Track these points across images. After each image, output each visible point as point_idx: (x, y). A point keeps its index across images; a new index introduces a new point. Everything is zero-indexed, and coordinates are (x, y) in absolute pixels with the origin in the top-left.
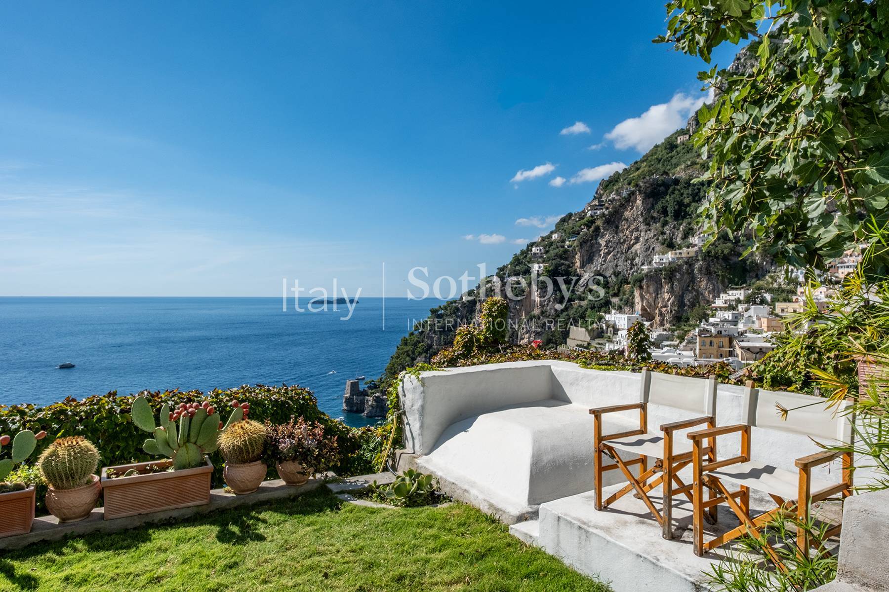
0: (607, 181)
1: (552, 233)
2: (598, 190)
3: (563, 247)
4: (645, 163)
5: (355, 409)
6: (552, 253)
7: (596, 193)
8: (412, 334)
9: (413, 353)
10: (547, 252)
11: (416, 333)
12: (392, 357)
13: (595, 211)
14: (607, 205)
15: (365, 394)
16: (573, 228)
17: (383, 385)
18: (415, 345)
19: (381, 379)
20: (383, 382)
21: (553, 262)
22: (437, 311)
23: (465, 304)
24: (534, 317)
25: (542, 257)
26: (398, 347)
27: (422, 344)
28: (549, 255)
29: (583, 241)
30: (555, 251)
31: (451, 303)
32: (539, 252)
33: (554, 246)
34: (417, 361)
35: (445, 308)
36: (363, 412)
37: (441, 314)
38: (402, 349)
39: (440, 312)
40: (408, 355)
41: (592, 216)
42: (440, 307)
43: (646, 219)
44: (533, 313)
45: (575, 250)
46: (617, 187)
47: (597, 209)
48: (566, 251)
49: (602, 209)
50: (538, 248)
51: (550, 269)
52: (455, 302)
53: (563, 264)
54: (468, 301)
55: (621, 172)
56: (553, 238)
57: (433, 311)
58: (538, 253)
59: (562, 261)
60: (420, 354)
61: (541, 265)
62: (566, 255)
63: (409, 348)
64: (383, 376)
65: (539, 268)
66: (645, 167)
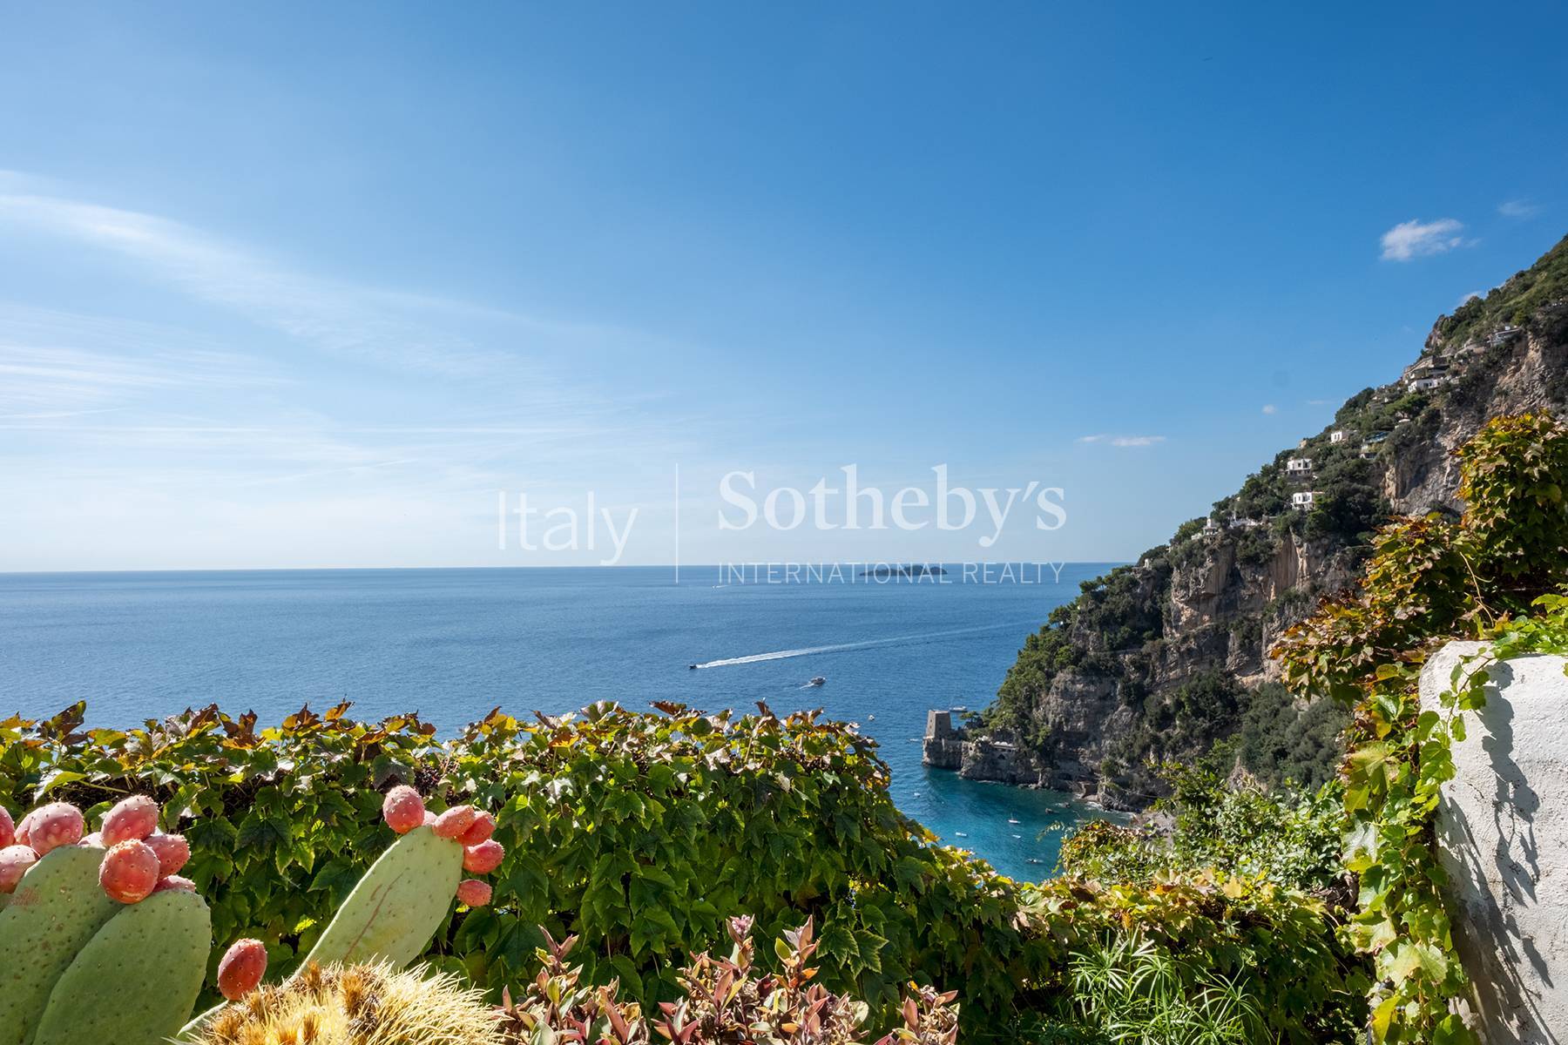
0: (1453, 319)
1: (1329, 430)
2: (1431, 338)
3: (1357, 456)
4: (1545, 274)
5: (944, 762)
6: (1332, 469)
7: (1427, 345)
8: (1047, 629)
9: (1050, 664)
10: (1319, 468)
11: (1054, 627)
12: (1009, 671)
13: (1427, 381)
14: (1453, 366)
15: (960, 735)
16: (1378, 418)
17: (994, 721)
18: (1053, 649)
19: (990, 711)
20: (995, 716)
21: (1336, 487)
22: (1094, 586)
23: (1149, 572)
24: (1297, 597)
25: (1309, 478)
26: (1020, 653)
27: (1067, 647)
28: (1325, 473)
29: (1403, 444)
30: (1339, 466)
31: (1122, 571)
32: (1301, 468)
33: (1336, 456)
34: (1057, 678)
35: (1110, 581)
36: (960, 768)
37: (1102, 592)
38: (1029, 656)
39: (1100, 589)
40: (1040, 668)
41: (1419, 391)
42: (1100, 578)
43: (1554, 388)
44: (1292, 590)
45: (1384, 461)
46: (1477, 328)
47: (1431, 377)
48: (1362, 465)
49: (1444, 375)
50: (1301, 461)
51: (1329, 500)
52: (1129, 569)
53: (1357, 491)
54: (1155, 568)
55: (1484, 296)
56: (1333, 440)
57: (1087, 587)
58: (1300, 471)
59: (1355, 485)
60: (1063, 666)
61: (1309, 494)
62: (1364, 473)
63: (1042, 655)
64: (995, 705)
65: (1304, 500)
66: (1543, 282)
